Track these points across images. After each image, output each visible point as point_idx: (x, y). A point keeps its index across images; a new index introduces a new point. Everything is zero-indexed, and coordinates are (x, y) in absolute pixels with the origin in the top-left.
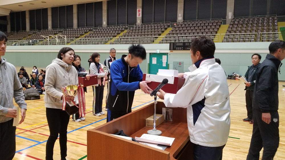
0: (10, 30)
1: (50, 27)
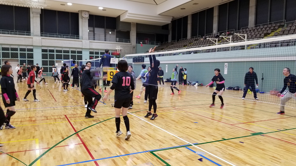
0: (171, 40)
1: (215, 31)
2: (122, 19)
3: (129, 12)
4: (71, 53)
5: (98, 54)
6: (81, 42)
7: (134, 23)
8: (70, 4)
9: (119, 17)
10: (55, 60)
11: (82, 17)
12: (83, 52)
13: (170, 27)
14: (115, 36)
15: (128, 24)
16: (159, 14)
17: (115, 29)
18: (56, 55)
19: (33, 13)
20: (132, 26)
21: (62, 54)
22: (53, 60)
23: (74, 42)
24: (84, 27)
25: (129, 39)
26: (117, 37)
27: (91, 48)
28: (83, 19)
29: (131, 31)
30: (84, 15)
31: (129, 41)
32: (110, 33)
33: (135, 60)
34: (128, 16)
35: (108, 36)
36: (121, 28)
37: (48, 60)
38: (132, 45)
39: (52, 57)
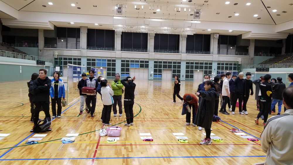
0: (285, 52)
2: (244, 37)
3: (252, 32)
4: (205, 64)
5: (224, 65)
6: (212, 56)
7: (253, 39)
8: (209, 30)
9: (241, 36)
10: (194, 69)
11: (214, 38)
12: (213, 64)
13: (284, 42)
14: (234, 50)
15: (248, 41)
16: (278, 32)
17: (236, 44)
18: (195, 66)
19: (182, 37)
20: (251, 42)
21: (199, 66)
22: (193, 69)
23: (207, 56)
24: (214, 45)
25: (248, 52)
26: (236, 51)
27: (219, 60)
28: (215, 39)
29: (250, 46)
30: (215, 36)
31: (247, 54)
32: (231, 48)
33: (258, 70)
34: (251, 35)
35: (229, 50)
36: (242, 44)
37: (190, 69)
38: (251, 57)
39: (192, 67)
